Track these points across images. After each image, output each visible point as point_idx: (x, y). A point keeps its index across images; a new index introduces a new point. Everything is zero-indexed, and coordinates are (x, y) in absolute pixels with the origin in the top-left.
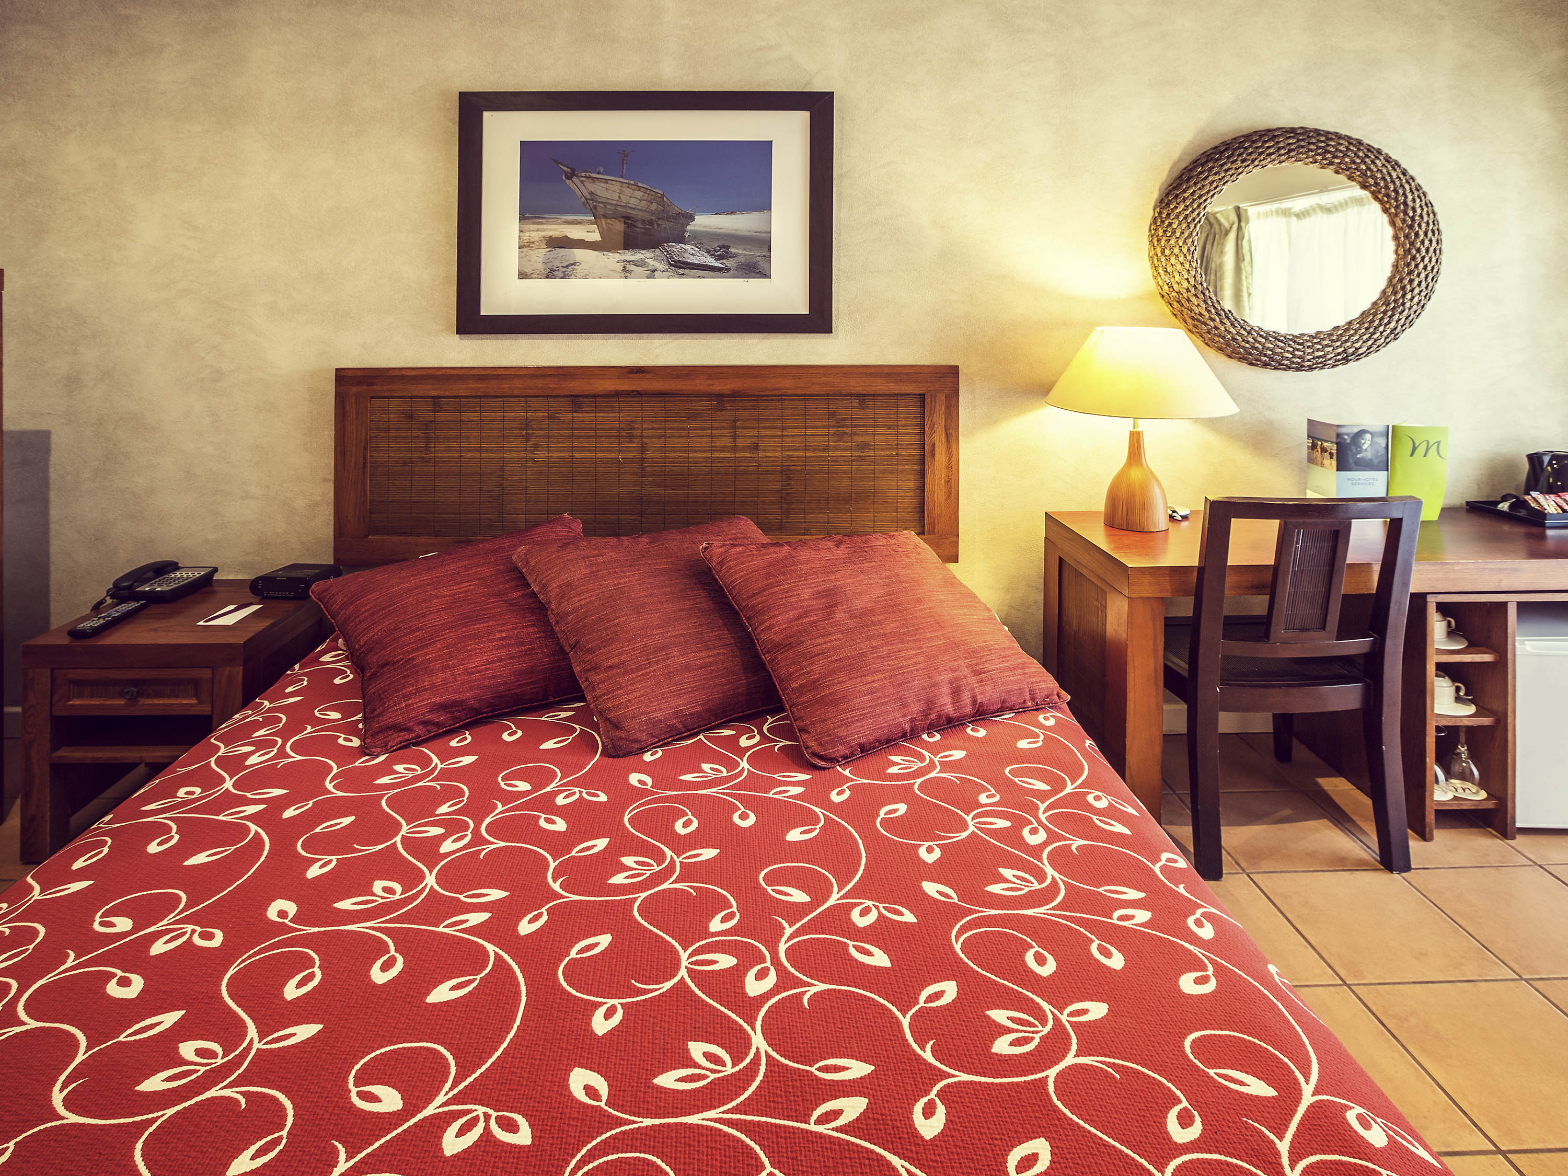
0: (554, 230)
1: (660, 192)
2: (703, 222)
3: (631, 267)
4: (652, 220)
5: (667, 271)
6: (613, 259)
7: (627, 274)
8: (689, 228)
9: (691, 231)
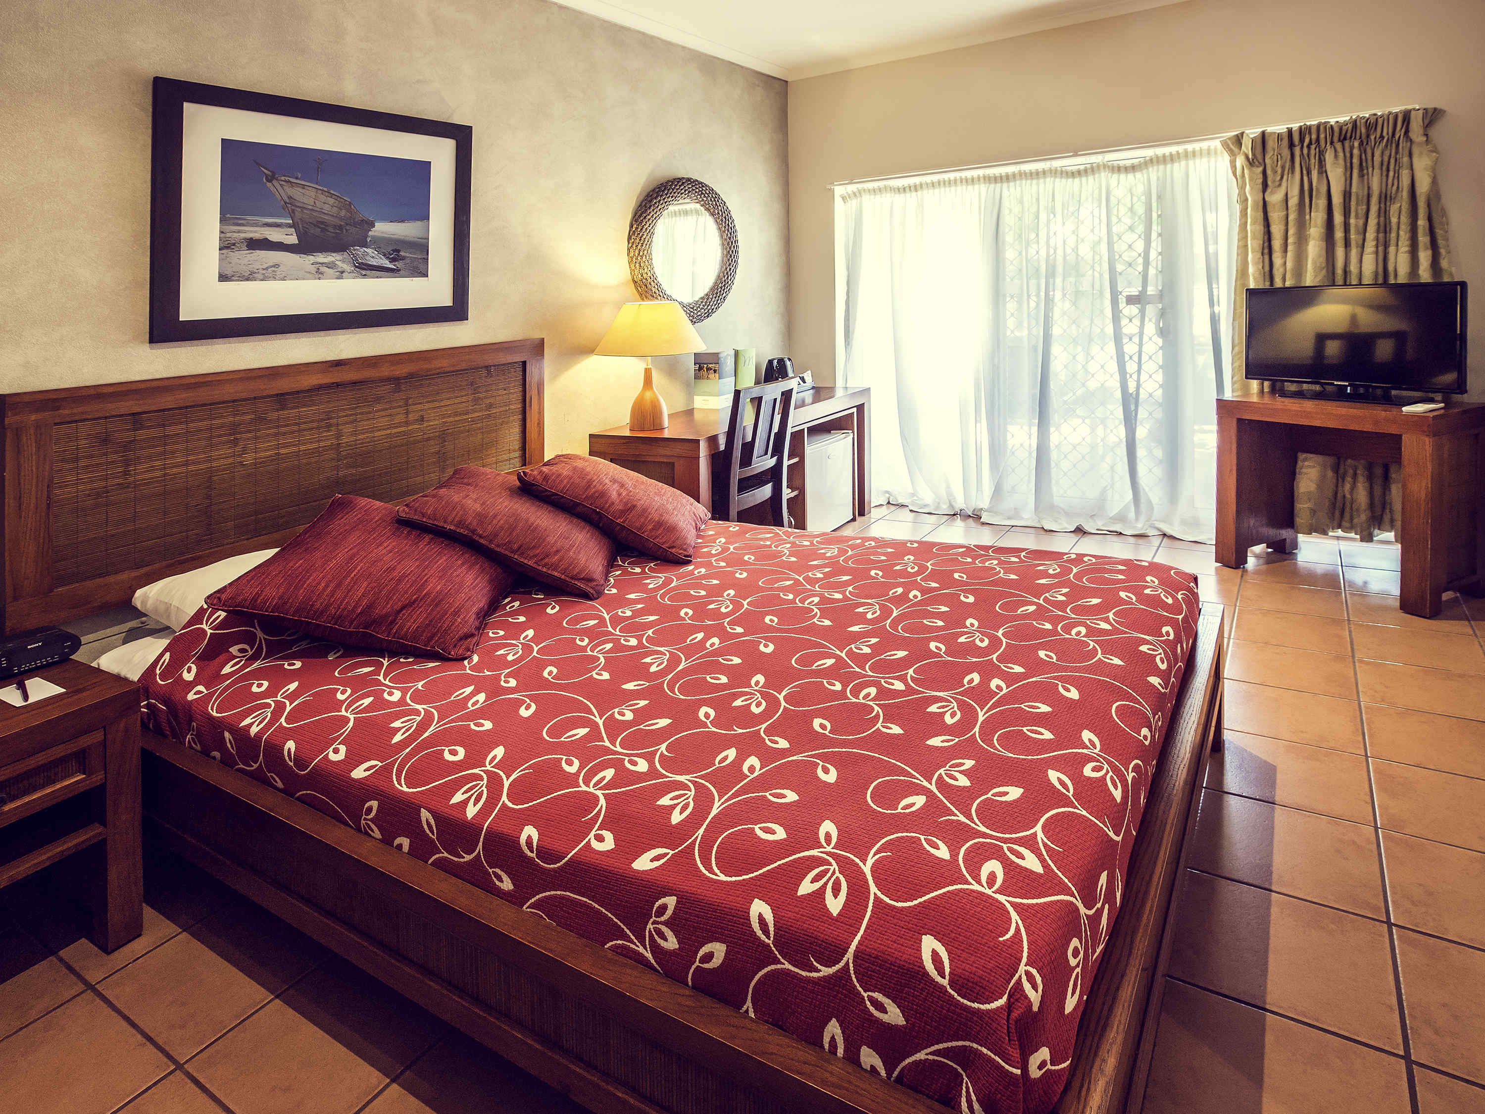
0: (255, 232)
1: (349, 200)
2: (383, 229)
3: (323, 269)
4: (341, 225)
5: (353, 272)
6: (306, 261)
7: (320, 276)
8: (370, 233)
9: (373, 237)
